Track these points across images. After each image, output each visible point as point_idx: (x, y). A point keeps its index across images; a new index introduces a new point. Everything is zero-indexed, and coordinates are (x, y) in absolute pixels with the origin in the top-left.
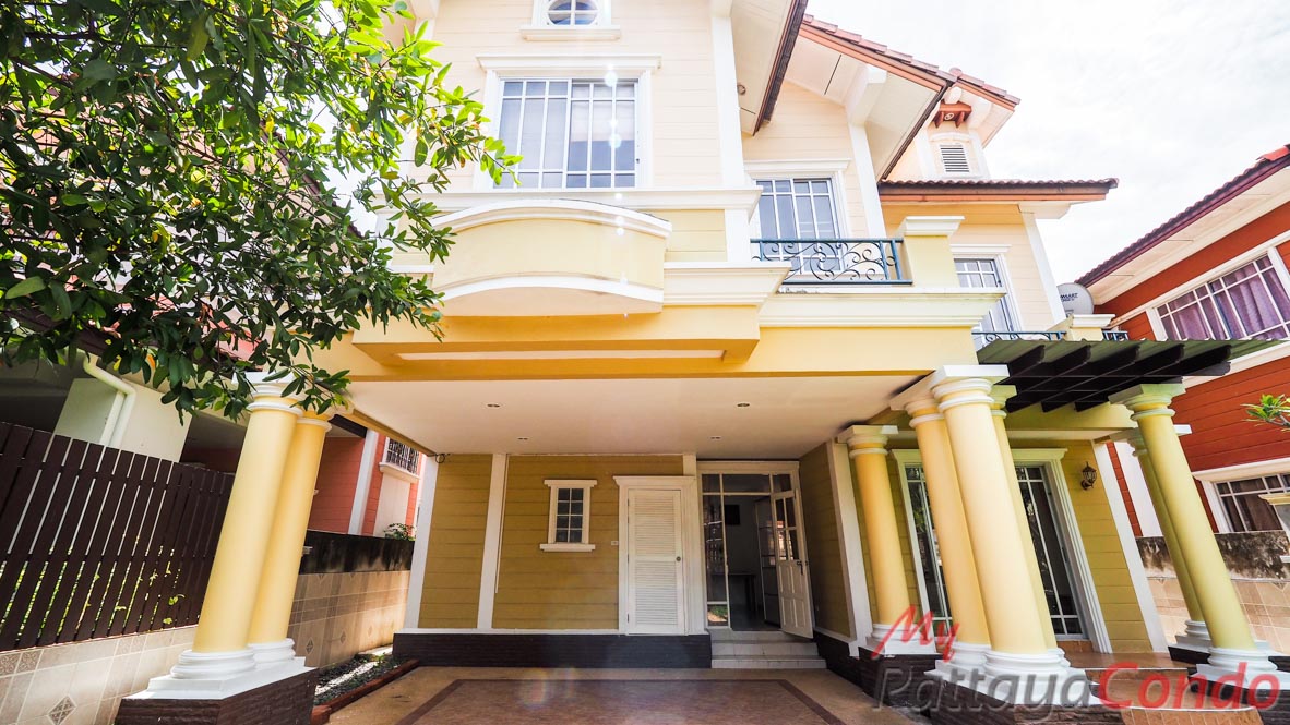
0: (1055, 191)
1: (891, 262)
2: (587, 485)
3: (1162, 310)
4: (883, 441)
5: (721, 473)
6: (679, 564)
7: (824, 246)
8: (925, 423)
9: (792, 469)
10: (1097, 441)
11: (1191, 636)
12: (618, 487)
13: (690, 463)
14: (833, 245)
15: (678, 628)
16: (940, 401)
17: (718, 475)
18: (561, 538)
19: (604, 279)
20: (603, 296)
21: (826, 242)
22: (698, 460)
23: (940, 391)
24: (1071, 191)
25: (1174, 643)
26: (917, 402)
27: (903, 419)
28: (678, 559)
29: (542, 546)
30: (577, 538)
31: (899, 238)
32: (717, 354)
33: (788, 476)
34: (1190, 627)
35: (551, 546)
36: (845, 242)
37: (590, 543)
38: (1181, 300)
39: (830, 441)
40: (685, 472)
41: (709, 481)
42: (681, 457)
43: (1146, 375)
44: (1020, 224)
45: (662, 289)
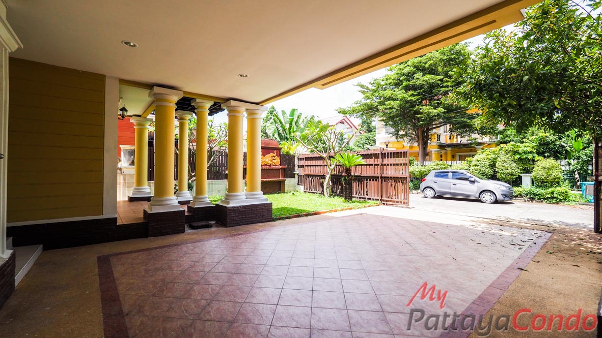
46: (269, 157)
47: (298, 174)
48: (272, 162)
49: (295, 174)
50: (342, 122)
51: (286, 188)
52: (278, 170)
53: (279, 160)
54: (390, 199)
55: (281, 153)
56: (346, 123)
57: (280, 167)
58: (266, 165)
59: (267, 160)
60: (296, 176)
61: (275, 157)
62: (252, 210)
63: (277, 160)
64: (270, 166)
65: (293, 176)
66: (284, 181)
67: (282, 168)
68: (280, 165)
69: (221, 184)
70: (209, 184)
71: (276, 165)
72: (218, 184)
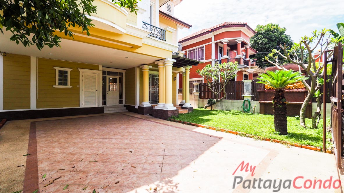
0: (183, 24)
1: (163, 35)
2: (69, 70)
3: (189, 51)
4: (149, 69)
5: (107, 71)
6: (96, 92)
7: (153, 27)
8: (161, 67)
9: (124, 72)
10: (177, 73)
11: (182, 102)
12: (79, 72)
13: (101, 68)
14: (154, 27)
15: (96, 106)
16: (165, 64)
17: (106, 71)
18: (60, 84)
19: (115, 24)
20: (113, 28)
21: (153, 26)
22: (103, 67)
23: (166, 62)
24: (185, 25)
25: (179, 103)
26: (161, 63)
27: (157, 66)
28: (96, 90)
29: (54, 86)
30: (66, 84)
31: (165, 30)
32: (131, 47)
33: (123, 73)
34: (182, 101)
35: (57, 86)
36: (156, 28)
37: (70, 86)
38: (192, 50)
39: (136, 67)
40: (99, 69)
41: (104, 72)
42: (98, 66)
43: (189, 64)
44: (176, 28)
45: (125, 30)
48: (292, 86)
67: (305, 91)
69: (239, 103)
70: (231, 102)
71: (300, 88)
72: (237, 103)
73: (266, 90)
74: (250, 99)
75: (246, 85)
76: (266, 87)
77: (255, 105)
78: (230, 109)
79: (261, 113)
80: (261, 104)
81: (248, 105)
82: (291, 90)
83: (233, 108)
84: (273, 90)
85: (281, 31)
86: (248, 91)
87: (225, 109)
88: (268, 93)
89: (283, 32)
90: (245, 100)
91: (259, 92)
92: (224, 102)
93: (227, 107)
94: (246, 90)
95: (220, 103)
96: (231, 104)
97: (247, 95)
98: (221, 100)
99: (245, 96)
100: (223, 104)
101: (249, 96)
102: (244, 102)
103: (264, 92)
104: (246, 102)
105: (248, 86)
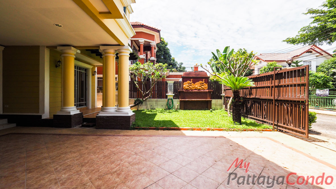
10: (96, 66)
31: (126, 7)
46: (198, 84)
47: (224, 96)
48: (201, 87)
49: (222, 96)
50: (308, 52)
51: (213, 106)
52: (206, 93)
53: (207, 86)
54: (285, 126)
55: (209, 81)
56: (314, 52)
57: (207, 90)
58: (196, 89)
59: (197, 86)
60: (223, 98)
61: (203, 83)
62: (113, 120)
63: (206, 86)
64: (199, 90)
65: (220, 97)
66: (211, 101)
67: (209, 92)
68: (208, 89)
69: (163, 102)
70: (156, 101)
71: (205, 90)
72: (162, 101)
73: (184, 90)
74: (172, 97)
75: (169, 86)
76: (184, 88)
77: (177, 103)
78: (155, 107)
79: (181, 109)
80: (181, 102)
81: (171, 103)
82: (200, 91)
83: (158, 107)
84: (189, 90)
85: (165, 44)
86: (171, 91)
87: (149, 108)
88: (185, 92)
89: (166, 45)
90: (169, 99)
91: (179, 92)
92: (149, 101)
93: (151, 106)
94: (170, 90)
95: (145, 103)
96: (156, 103)
97: (170, 94)
98: (146, 99)
99: (169, 95)
100: (148, 103)
101: (172, 95)
102: (168, 100)
103: (183, 92)
104: (170, 101)
105: (170, 86)
